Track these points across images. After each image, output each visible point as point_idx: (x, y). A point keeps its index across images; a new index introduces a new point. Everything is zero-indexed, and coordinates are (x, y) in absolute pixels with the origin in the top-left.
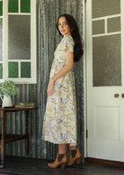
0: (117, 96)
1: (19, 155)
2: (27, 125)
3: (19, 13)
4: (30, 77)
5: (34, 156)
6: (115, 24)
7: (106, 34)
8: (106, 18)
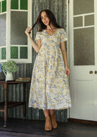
0: (91, 72)
1: (18, 117)
2: (24, 95)
3: (19, 10)
4: (27, 58)
5: (30, 118)
6: (90, 20)
7: (84, 27)
8: (83, 15)
